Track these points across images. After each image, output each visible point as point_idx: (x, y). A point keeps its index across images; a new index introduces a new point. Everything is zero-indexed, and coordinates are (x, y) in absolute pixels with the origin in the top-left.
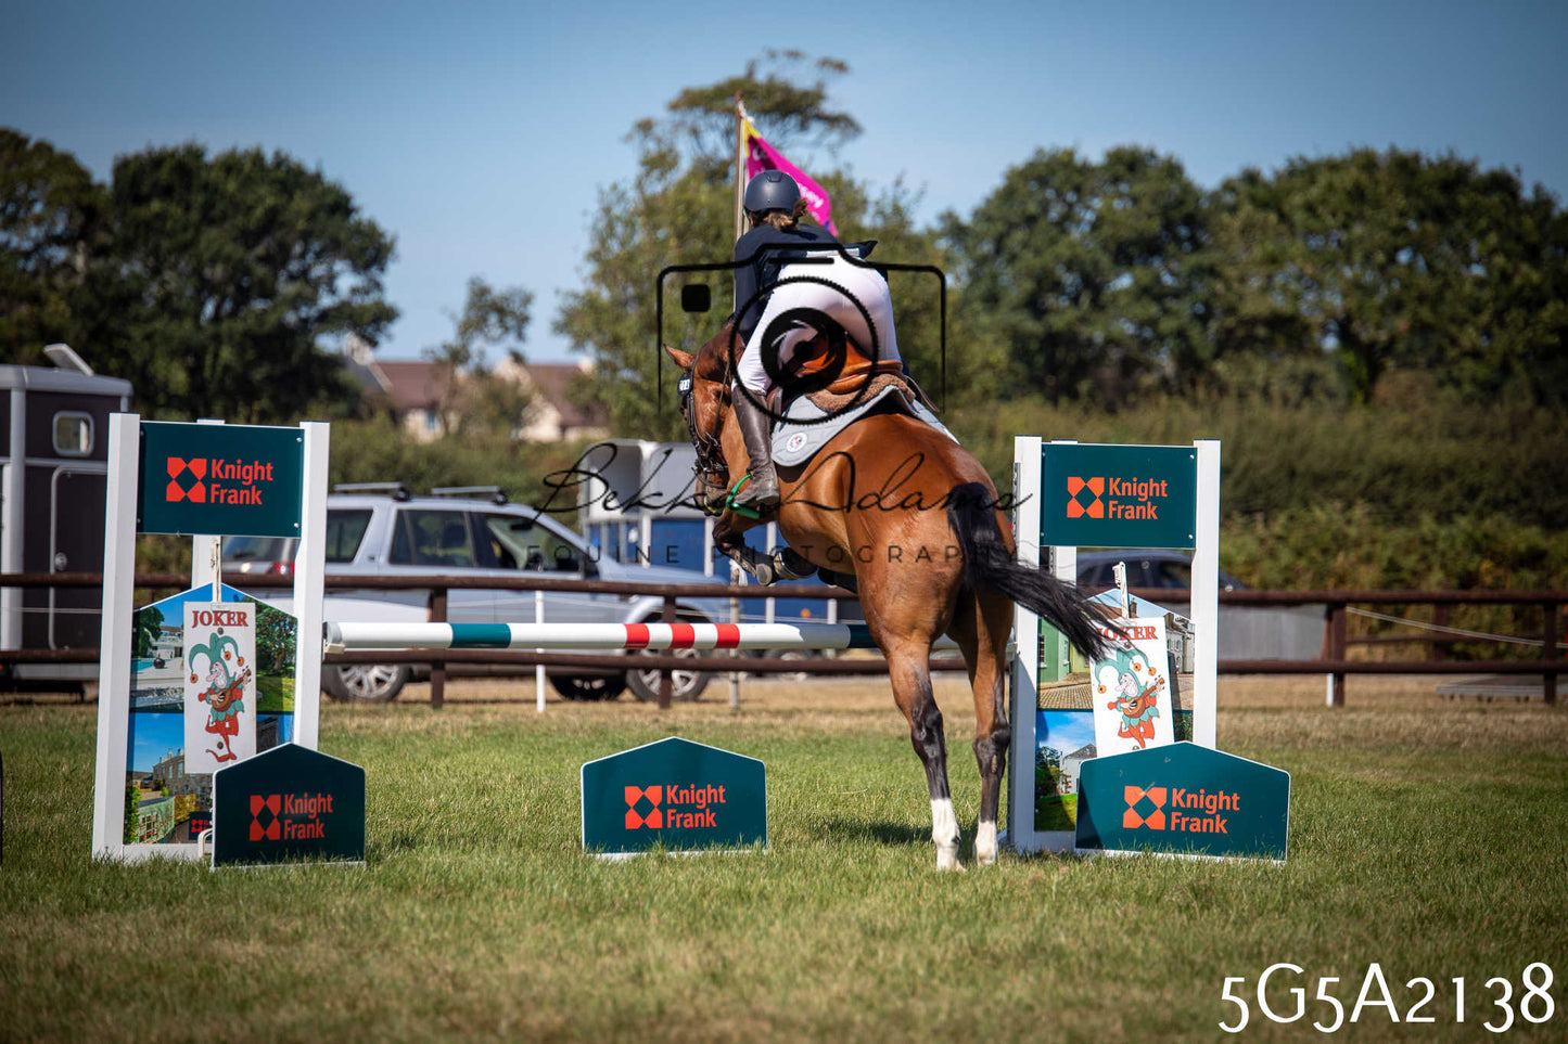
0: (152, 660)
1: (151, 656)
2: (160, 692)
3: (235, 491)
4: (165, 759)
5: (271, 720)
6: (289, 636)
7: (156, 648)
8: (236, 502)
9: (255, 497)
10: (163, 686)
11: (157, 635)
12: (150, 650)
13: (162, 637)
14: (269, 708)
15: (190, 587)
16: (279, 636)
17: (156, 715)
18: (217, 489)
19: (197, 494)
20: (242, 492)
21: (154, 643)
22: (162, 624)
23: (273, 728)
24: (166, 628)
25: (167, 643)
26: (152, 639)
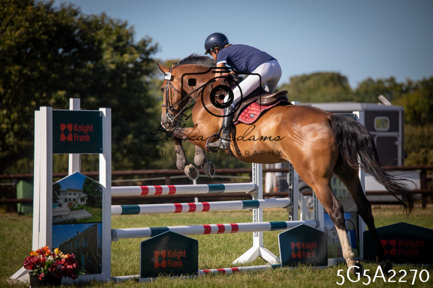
0: (57, 204)
1: (57, 202)
2: (61, 216)
3: (81, 136)
4: (63, 243)
5: (95, 225)
6: (100, 192)
7: (59, 199)
8: (82, 140)
9: (88, 138)
10: (61, 214)
11: (59, 194)
12: (57, 200)
13: (61, 195)
14: (95, 221)
15: (68, 175)
16: (97, 192)
17: (60, 226)
18: (76, 136)
19: (70, 138)
20: (84, 136)
21: (58, 197)
22: (61, 189)
23: (96, 229)
24: (62, 191)
25: (62, 197)
26: (57, 196)
